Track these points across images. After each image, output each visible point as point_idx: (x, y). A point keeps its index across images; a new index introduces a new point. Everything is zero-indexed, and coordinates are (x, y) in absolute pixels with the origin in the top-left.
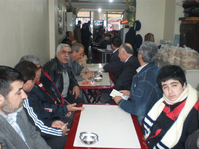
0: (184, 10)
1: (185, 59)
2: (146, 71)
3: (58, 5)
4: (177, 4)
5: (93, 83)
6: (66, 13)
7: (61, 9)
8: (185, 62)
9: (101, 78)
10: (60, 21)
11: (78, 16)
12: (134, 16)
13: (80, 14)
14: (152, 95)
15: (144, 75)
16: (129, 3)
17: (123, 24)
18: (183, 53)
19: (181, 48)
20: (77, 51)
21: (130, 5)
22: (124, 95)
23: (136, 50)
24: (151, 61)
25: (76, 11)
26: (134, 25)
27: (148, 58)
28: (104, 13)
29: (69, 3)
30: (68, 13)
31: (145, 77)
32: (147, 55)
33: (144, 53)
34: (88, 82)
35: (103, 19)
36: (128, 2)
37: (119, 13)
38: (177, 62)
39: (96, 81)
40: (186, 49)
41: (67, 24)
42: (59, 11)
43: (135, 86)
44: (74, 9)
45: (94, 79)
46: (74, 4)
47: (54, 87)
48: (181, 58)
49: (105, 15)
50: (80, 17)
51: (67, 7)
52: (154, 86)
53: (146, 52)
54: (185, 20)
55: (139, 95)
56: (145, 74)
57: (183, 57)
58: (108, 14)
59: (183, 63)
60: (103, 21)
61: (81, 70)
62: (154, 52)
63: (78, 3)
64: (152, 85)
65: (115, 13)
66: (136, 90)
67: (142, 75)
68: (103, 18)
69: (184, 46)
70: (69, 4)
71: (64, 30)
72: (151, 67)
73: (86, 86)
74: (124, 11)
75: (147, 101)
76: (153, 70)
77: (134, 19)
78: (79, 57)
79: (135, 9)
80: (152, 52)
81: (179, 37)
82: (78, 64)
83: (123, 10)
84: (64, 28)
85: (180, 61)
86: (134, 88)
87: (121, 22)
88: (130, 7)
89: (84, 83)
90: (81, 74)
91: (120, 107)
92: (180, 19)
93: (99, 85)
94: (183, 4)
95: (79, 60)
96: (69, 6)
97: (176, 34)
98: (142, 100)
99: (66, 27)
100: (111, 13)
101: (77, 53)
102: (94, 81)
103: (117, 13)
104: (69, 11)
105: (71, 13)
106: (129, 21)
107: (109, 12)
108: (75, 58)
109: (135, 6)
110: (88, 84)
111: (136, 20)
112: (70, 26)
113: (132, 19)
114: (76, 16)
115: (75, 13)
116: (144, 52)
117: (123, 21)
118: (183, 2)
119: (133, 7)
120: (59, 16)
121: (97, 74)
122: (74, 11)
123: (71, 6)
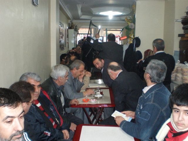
0: (183, 27)
1: (187, 75)
2: (153, 92)
3: (60, 22)
4: (176, 21)
5: (93, 100)
6: (67, 30)
7: (63, 26)
8: (186, 79)
9: (102, 96)
10: (62, 38)
11: (79, 33)
12: (134, 33)
13: (81, 31)
14: (158, 118)
15: (151, 97)
16: (128, 21)
17: (122, 40)
18: (185, 69)
19: (182, 64)
20: (77, 69)
21: (130, 22)
22: (127, 116)
23: (143, 69)
24: (159, 82)
25: (78, 28)
26: (133, 42)
27: (156, 78)
28: (104, 30)
29: (70, 20)
30: (70, 30)
31: (153, 99)
32: (155, 75)
33: (152, 73)
34: (88, 100)
35: (103, 36)
36: (127, 19)
37: (118, 30)
38: (179, 79)
39: (96, 98)
40: (187, 66)
41: (68, 40)
42: (61, 28)
43: (141, 108)
44: (75, 26)
45: (94, 96)
46: (75, 22)
47: (52, 106)
48: (182, 74)
49: (104, 32)
50: (81, 34)
51: (69, 24)
52: (162, 109)
53: (155, 72)
54: (185, 37)
55: (145, 118)
56: (153, 96)
57: (185, 74)
58: (108, 31)
59: (184, 80)
60: (103, 37)
61: (81, 87)
62: (163, 71)
63: (79, 20)
64: (160, 108)
65: (114, 29)
66: (142, 112)
67: (149, 96)
68: (103, 34)
69: (185, 62)
70: (71, 22)
71: (65, 46)
72: (159, 88)
73: (86, 105)
74: (124, 28)
75: (153, 125)
76: (161, 92)
77: (134, 36)
78: (80, 74)
79: (135, 26)
80: (161, 71)
81: (178, 53)
82: (78, 81)
83: (122, 27)
84: (65, 44)
85: (182, 78)
86: (141, 110)
87: (120, 38)
88: (130, 24)
89: (83, 101)
90: (81, 91)
91: (122, 129)
92: (179, 35)
93: (100, 103)
94: (182, 20)
95: (80, 77)
96: (71, 23)
97: (176, 50)
98: (148, 124)
99: (68, 43)
100: (110, 29)
101: (77, 70)
102: (94, 99)
103: (116, 30)
104: (70, 28)
105: (73, 30)
106: (128, 37)
107: (109, 29)
108: (75, 75)
109: (134, 23)
110: (88, 102)
111: (135, 37)
112: (71, 42)
113: (131, 36)
114: (77, 33)
115: (76, 30)
116: (152, 71)
117: (122, 37)
118: (182, 18)
119: (133, 24)
120: (60, 33)
121: (97, 91)
122: (76, 28)
123: (72, 23)
